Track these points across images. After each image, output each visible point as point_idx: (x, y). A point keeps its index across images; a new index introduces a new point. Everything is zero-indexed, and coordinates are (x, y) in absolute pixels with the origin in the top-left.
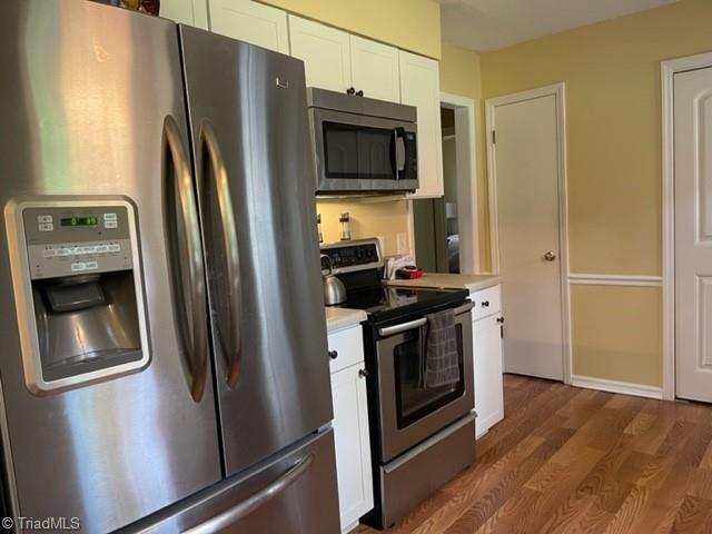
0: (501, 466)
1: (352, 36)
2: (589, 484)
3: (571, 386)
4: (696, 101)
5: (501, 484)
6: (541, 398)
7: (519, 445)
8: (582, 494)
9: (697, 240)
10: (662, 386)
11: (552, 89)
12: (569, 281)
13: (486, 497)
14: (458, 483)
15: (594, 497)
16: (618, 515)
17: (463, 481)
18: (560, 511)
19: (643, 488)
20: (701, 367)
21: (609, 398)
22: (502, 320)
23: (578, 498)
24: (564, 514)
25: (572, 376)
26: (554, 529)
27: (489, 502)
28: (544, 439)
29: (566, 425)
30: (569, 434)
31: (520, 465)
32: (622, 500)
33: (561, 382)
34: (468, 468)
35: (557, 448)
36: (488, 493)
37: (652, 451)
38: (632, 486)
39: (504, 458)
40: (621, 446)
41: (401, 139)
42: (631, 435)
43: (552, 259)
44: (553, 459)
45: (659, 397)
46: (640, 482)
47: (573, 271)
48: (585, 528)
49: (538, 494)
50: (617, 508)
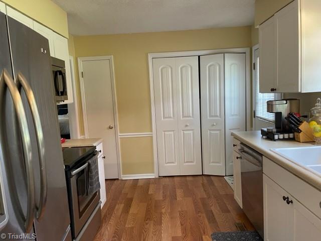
0: (112, 222)
1: (34, 22)
2: (148, 217)
3: (122, 180)
4: (160, 69)
5: (116, 229)
6: (113, 187)
7: (115, 210)
8: (147, 222)
9: (162, 119)
10: (154, 173)
11: (108, 57)
12: (119, 137)
13: (114, 237)
14: (98, 236)
15: (152, 222)
16: (162, 225)
17: (100, 234)
18: (143, 231)
19: (165, 213)
20: (166, 163)
21: (138, 182)
22: (104, 157)
23: (147, 224)
24: (146, 232)
25: (122, 176)
26: (145, 239)
27: (115, 238)
28: (123, 205)
29: (129, 196)
30: (131, 200)
31: (120, 219)
32: (161, 220)
33: (118, 179)
34: (99, 227)
35: (130, 207)
36: (113, 235)
37: (161, 198)
38: (161, 213)
39: (112, 218)
40: (151, 199)
41: (61, 76)
42: (152, 194)
43: (112, 128)
44: (130, 212)
45: (154, 177)
46: (163, 211)
47: (120, 133)
48: (155, 235)
49: (132, 228)
50: (161, 223)
